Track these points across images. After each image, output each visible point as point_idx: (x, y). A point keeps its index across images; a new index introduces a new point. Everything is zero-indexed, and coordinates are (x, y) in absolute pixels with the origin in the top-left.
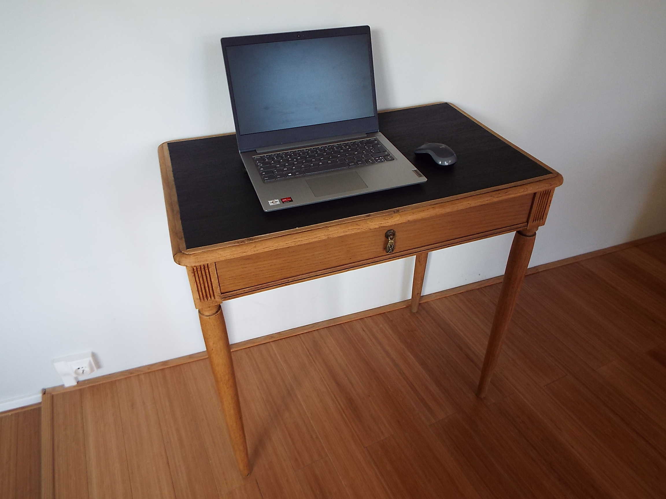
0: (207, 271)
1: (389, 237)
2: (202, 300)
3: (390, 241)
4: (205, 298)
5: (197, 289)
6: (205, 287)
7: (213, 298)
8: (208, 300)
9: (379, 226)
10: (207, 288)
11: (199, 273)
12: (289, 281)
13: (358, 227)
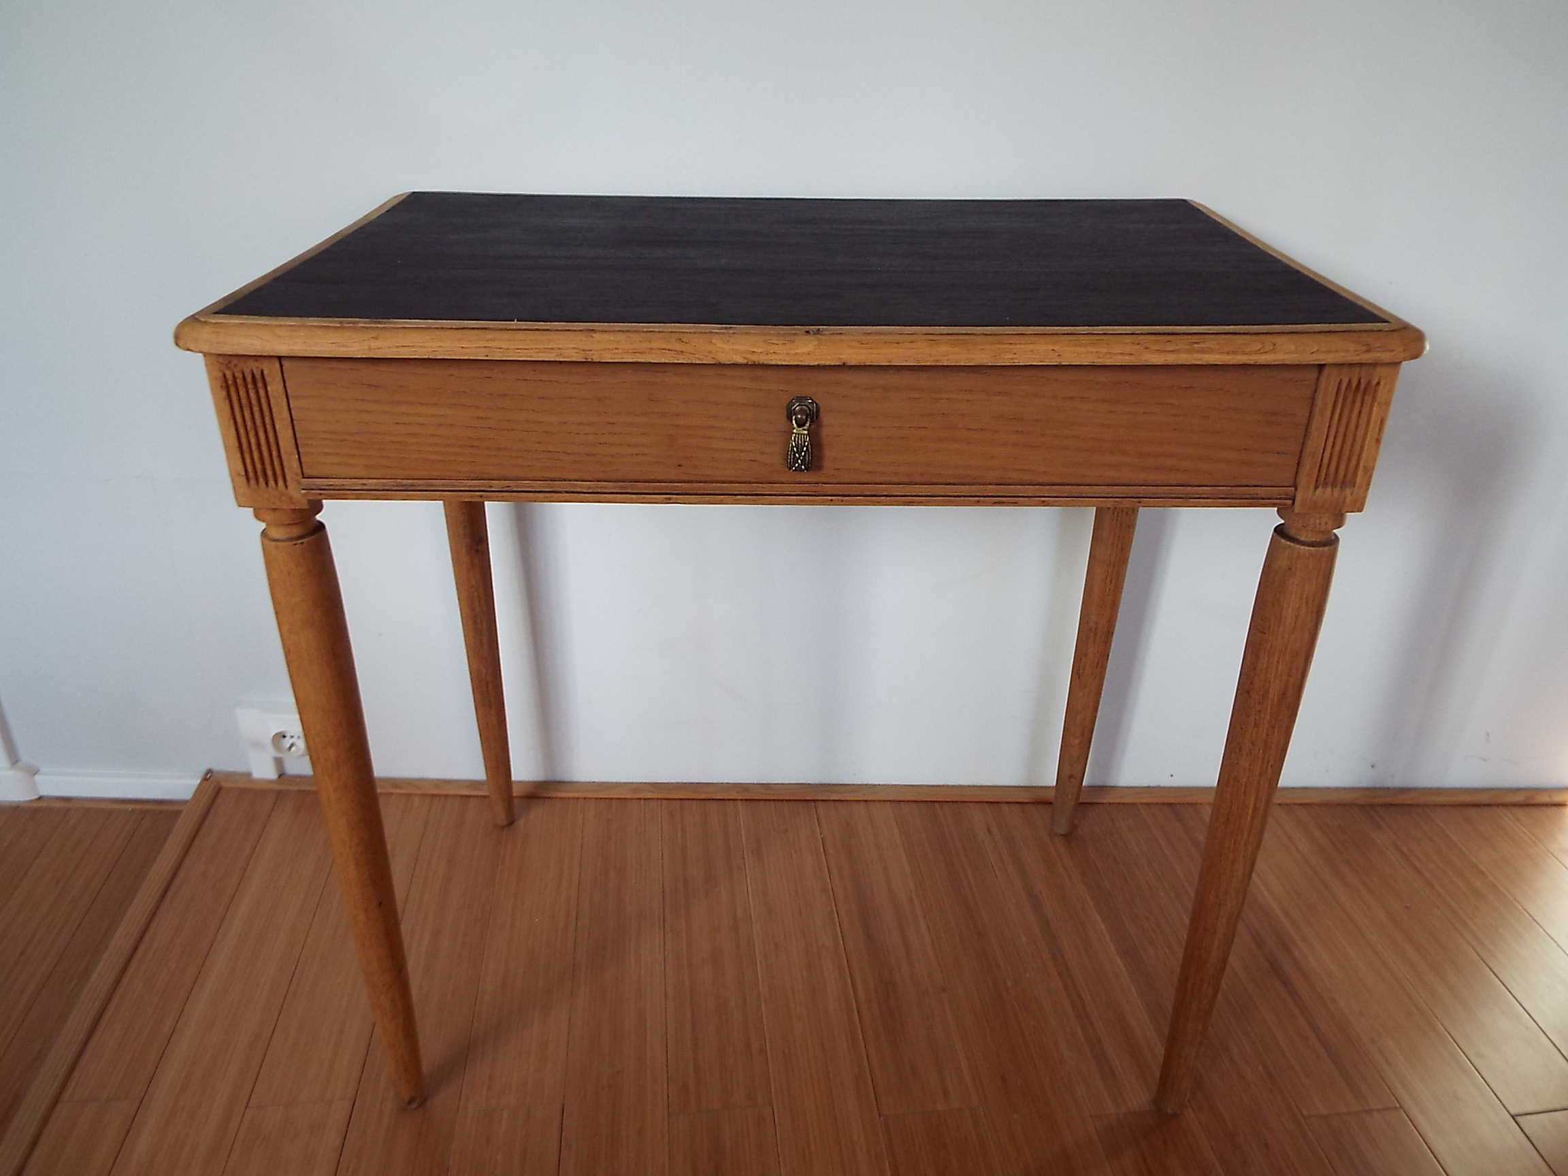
0: (262, 393)
1: (794, 417)
2: (253, 482)
3: (795, 431)
4: (261, 477)
5: (237, 445)
6: (259, 445)
7: (281, 483)
8: (270, 485)
9: (745, 358)
10: (264, 448)
11: (241, 393)
12: (493, 489)
13: (678, 347)
